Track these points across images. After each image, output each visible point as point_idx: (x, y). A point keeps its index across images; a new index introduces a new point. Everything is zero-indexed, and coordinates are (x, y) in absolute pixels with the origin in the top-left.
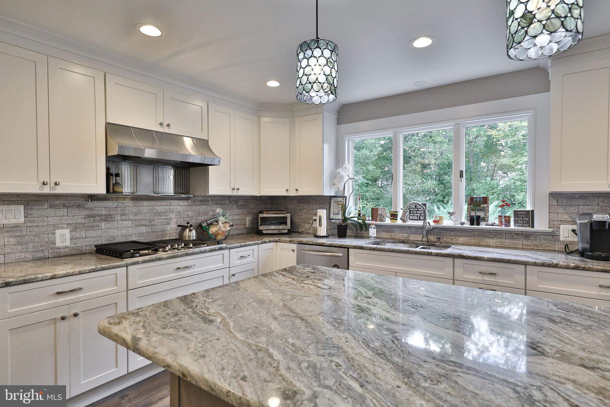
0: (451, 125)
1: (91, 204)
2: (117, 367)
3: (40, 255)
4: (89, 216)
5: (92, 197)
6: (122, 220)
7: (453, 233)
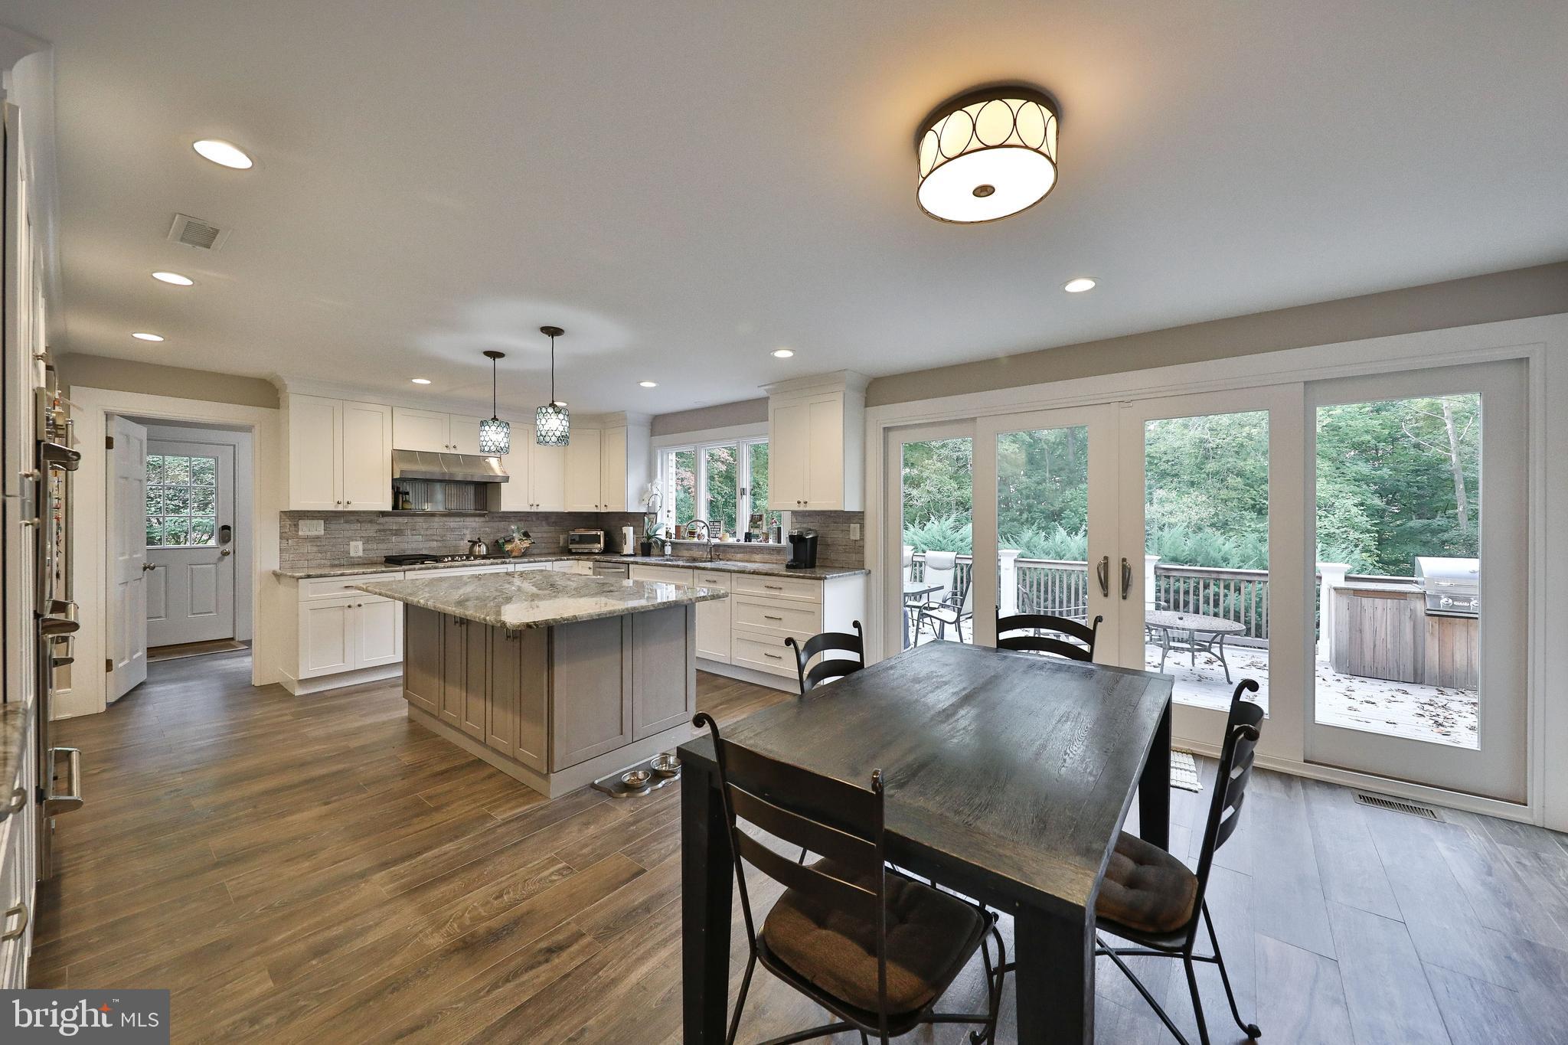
0: (734, 443)
1: (382, 520)
2: (394, 654)
3: (337, 562)
4: (380, 531)
5: (383, 514)
6: (412, 535)
7: (733, 550)
